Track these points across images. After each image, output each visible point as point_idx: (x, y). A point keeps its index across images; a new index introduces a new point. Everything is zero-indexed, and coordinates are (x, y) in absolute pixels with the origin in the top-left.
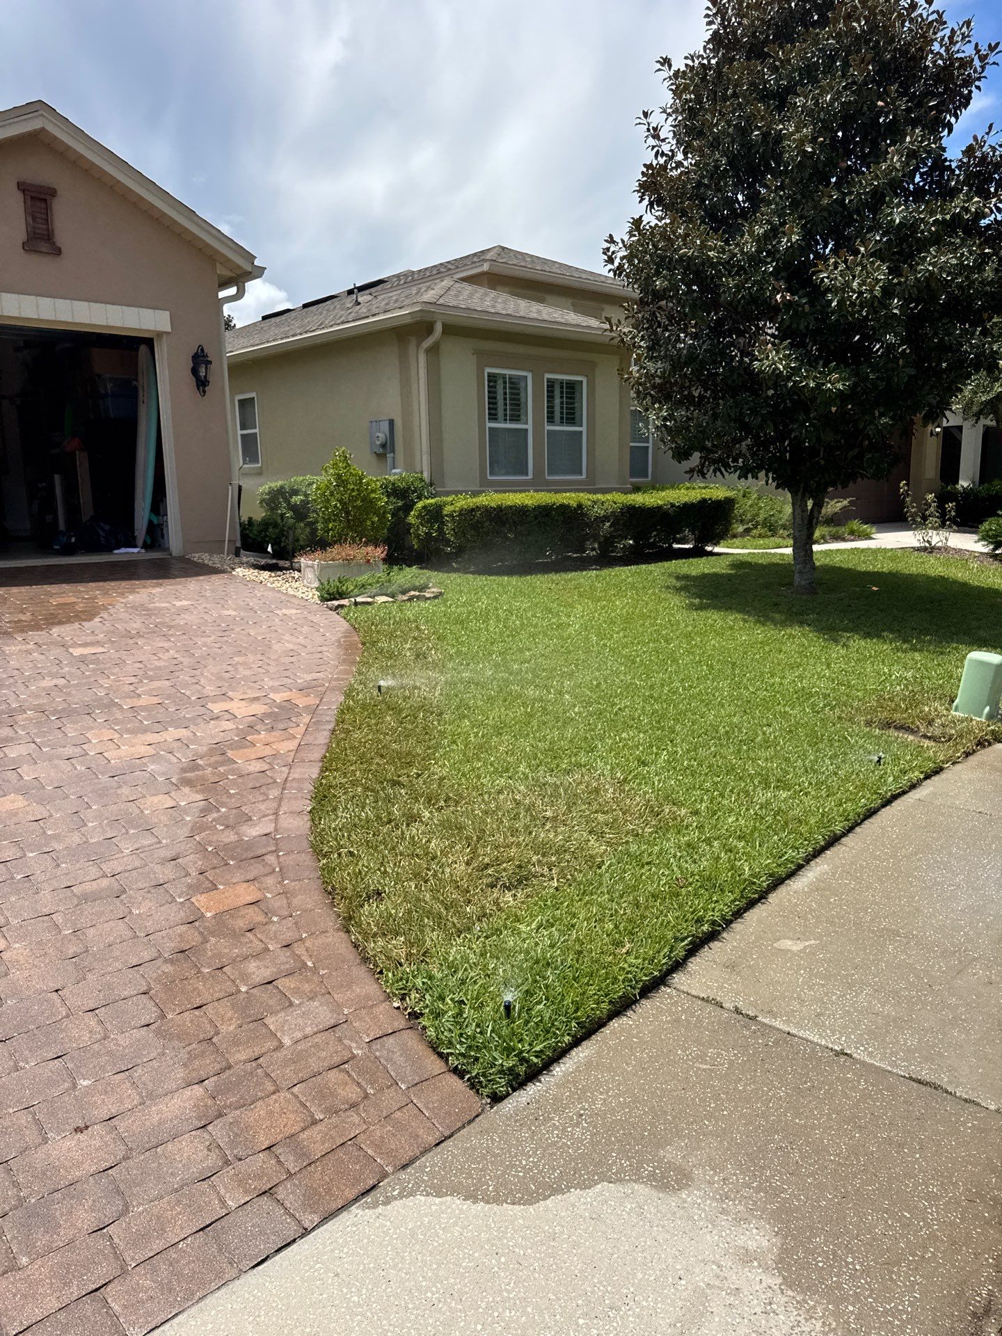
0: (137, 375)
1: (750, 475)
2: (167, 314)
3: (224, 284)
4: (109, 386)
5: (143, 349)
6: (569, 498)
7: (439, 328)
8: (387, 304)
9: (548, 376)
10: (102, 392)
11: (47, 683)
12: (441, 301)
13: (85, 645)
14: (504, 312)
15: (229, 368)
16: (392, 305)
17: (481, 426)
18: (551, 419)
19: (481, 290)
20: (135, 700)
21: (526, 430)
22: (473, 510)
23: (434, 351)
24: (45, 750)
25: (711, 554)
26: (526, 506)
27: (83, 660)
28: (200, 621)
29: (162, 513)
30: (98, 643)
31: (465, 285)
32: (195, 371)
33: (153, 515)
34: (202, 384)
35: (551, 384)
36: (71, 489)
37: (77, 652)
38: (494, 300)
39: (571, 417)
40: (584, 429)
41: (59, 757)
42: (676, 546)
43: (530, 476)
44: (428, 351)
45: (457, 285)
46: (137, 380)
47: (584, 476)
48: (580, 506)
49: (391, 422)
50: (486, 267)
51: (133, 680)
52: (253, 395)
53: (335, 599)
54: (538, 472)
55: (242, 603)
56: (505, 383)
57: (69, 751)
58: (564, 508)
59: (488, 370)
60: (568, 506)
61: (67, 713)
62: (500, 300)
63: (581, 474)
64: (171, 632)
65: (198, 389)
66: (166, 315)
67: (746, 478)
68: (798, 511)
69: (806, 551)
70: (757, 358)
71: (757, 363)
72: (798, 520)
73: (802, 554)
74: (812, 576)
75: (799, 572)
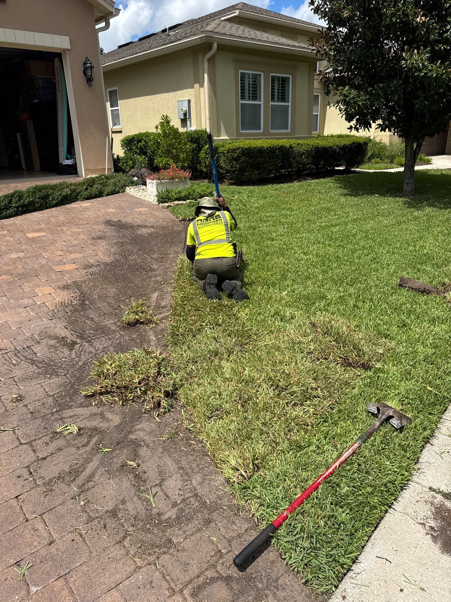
0: (54, 75)
1: (387, 130)
2: (68, 37)
3: (98, 21)
4: (40, 82)
5: (56, 60)
6: (284, 142)
7: (215, 46)
8: (186, 34)
9: (271, 74)
10: (37, 86)
11: (14, 256)
12: (216, 31)
13: (35, 231)
14: (250, 37)
15: (103, 73)
16: (188, 34)
17: (237, 102)
18: (273, 99)
19: (236, 26)
20: (63, 266)
21: (260, 104)
22: (235, 149)
23: (211, 60)
24: (11, 301)
25: (354, 172)
26: (263, 147)
27: (33, 240)
28: (95, 215)
29: (73, 154)
30: (41, 230)
31: (227, 22)
32: (85, 73)
33: (68, 155)
34: (89, 80)
35: (273, 78)
36: (26, 142)
37: (30, 235)
38: (243, 31)
39: (283, 97)
40: (290, 104)
41: (20, 306)
42: (336, 168)
43: (262, 131)
44: (209, 60)
45: (223, 23)
46: (55, 79)
47: (289, 130)
48: (291, 147)
49: (189, 101)
50: (237, 13)
51: (61, 253)
52: (116, 88)
53: (165, 202)
54: (266, 128)
55: (117, 205)
56: (249, 78)
57: (25, 302)
58: (282, 148)
59: (240, 71)
60: (285, 147)
61: (24, 276)
62: (246, 31)
63: (287, 129)
64: (80, 223)
65: (88, 83)
66: (67, 39)
67: (385, 131)
68: (409, 150)
69: (411, 172)
70: (404, 59)
71: (403, 62)
72: (409, 155)
73: (409, 173)
74: (413, 186)
75: (406, 183)
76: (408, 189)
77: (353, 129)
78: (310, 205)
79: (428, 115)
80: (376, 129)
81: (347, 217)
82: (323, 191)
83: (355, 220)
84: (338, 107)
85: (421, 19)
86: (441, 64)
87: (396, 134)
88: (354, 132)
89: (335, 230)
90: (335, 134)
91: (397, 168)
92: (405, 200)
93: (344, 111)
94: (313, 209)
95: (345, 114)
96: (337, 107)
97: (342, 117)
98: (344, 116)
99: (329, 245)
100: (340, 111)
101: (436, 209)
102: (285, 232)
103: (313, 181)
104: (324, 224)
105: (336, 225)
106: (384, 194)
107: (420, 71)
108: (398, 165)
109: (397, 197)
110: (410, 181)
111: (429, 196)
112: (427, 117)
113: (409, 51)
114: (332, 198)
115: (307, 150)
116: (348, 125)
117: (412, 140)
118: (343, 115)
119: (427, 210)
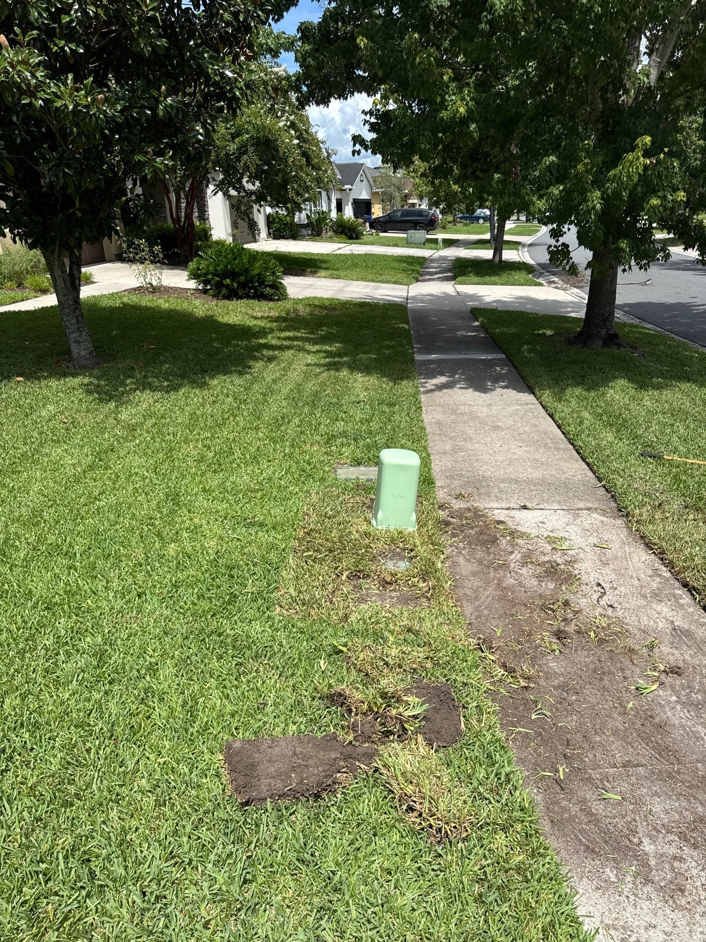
68: (58, 273)
69: (78, 318)
72: (60, 283)
73: (74, 321)
74: (91, 345)
75: (75, 342)
76: (83, 353)
79: (78, 199)
86: (75, 81)
87: (17, 239)
91: (36, 297)
92: (86, 380)
101: (158, 395)
106: (35, 372)
107: (33, 94)
108: (36, 291)
109: (65, 375)
110: (80, 336)
111: (129, 362)
112: (77, 204)
117: (59, 251)
119: (142, 399)
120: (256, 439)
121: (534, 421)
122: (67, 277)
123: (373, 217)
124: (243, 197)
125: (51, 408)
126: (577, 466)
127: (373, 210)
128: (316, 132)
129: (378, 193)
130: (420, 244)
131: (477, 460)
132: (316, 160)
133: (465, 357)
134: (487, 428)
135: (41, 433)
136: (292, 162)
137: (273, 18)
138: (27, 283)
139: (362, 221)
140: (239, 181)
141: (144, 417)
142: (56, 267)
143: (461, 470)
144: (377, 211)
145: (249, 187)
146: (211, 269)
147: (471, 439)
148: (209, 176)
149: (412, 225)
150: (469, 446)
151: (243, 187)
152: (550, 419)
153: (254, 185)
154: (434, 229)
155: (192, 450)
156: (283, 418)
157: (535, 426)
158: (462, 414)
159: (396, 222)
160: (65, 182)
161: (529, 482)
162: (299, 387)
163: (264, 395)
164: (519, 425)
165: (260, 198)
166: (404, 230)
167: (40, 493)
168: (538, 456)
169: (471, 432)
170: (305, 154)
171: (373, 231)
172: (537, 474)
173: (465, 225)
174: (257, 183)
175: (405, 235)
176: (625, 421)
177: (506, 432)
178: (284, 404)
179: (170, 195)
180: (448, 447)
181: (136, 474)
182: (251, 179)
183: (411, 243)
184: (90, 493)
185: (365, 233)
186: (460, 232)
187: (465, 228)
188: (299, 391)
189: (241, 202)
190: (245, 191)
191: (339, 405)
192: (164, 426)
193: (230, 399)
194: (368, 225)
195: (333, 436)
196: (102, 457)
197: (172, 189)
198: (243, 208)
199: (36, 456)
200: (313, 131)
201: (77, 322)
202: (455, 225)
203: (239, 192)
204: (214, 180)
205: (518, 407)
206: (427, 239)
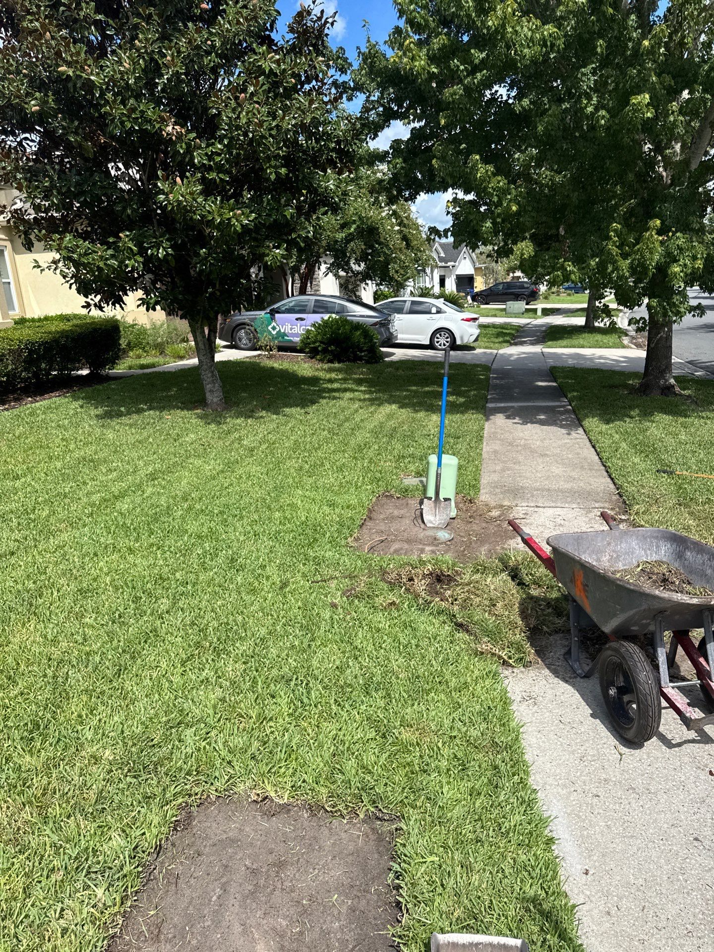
1: (159, 308)
25: (108, 377)
42: (75, 373)
67: (155, 310)
68: (200, 338)
69: (212, 372)
70: (162, 192)
71: (162, 197)
72: (201, 345)
73: (210, 375)
74: (221, 394)
75: (210, 391)
76: (215, 400)
77: (93, 308)
78: (50, 458)
80: (138, 306)
81: (135, 472)
82: (66, 422)
83: (152, 477)
84: (58, 271)
85: (173, 128)
86: (222, 201)
88: (95, 313)
89: (124, 505)
90: (52, 313)
91: (175, 362)
93: (72, 278)
94: (59, 465)
95: (75, 282)
96: (55, 269)
97: (70, 288)
98: (74, 287)
99: (131, 550)
100: (64, 277)
102: (16, 540)
103: (37, 404)
104: (96, 498)
105: (122, 495)
107: (194, 212)
108: (175, 357)
110: (214, 387)
111: (250, 407)
112: (217, 286)
113: (167, 179)
114: (90, 435)
115: (9, 350)
116: (82, 300)
117: (201, 322)
118: (71, 285)
119: (259, 431)
120: (343, 459)
121: (579, 451)
122: (206, 341)
123: (476, 290)
124: (351, 277)
125: (193, 436)
126: (603, 480)
127: (475, 285)
128: (416, 218)
129: (481, 268)
130: (519, 313)
131: (520, 477)
132: (416, 242)
133: (532, 404)
134: (535, 455)
135: (186, 451)
136: (393, 245)
137: (370, 137)
138: (168, 351)
139: (464, 294)
140: (348, 263)
141: (260, 443)
142: (198, 334)
143: (506, 482)
144: (480, 285)
145: (356, 268)
146: (319, 337)
147: (519, 462)
148: (321, 260)
149: (513, 297)
150: (517, 467)
151: (350, 268)
152: (593, 449)
153: (360, 266)
154: (535, 300)
155: (293, 463)
156: (365, 445)
157: (578, 454)
158: (517, 446)
159: (498, 294)
160: (210, 270)
161: (560, 490)
162: (382, 425)
163: (353, 429)
164: (564, 453)
165: (366, 276)
166: (504, 301)
167: (188, 483)
168: (573, 474)
169: (521, 458)
170: (405, 238)
171: (475, 303)
172: (568, 486)
173: (569, 295)
174: (363, 265)
175: (504, 307)
176: (655, 449)
177: (552, 458)
178: (368, 435)
179: (287, 277)
180: (498, 468)
181: (254, 476)
182: (358, 262)
183: (510, 313)
184: (222, 485)
185: (466, 305)
186: (563, 302)
187: (569, 298)
188: (381, 427)
189: (349, 282)
190: (352, 271)
191: (412, 437)
192: (274, 448)
193: (326, 432)
194: (469, 298)
195: (403, 456)
196: (230, 466)
197: (288, 272)
198: (350, 287)
199: (184, 464)
200: (414, 217)
201: (212, 376)
202: (558, 295)
203: (347, 273)
204: (325, 263)
205: (568, 441)
206: (526, 309)
